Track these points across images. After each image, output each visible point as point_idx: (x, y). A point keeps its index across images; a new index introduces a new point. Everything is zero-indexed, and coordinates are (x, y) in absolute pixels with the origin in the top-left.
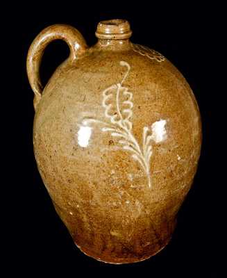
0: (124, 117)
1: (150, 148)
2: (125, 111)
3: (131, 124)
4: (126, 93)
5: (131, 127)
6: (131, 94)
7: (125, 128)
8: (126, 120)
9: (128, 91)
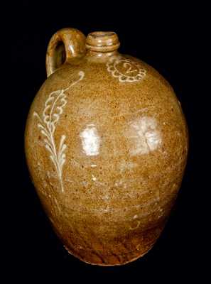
0: (52, 120)
1: (64, 156)
2: (55, 115)
3: (54, 128)
4: (63, 99)
5: (54, 130)
6: (66, 102)
7: (50, 130)
8: (52, 123)
9: (66, 99)
